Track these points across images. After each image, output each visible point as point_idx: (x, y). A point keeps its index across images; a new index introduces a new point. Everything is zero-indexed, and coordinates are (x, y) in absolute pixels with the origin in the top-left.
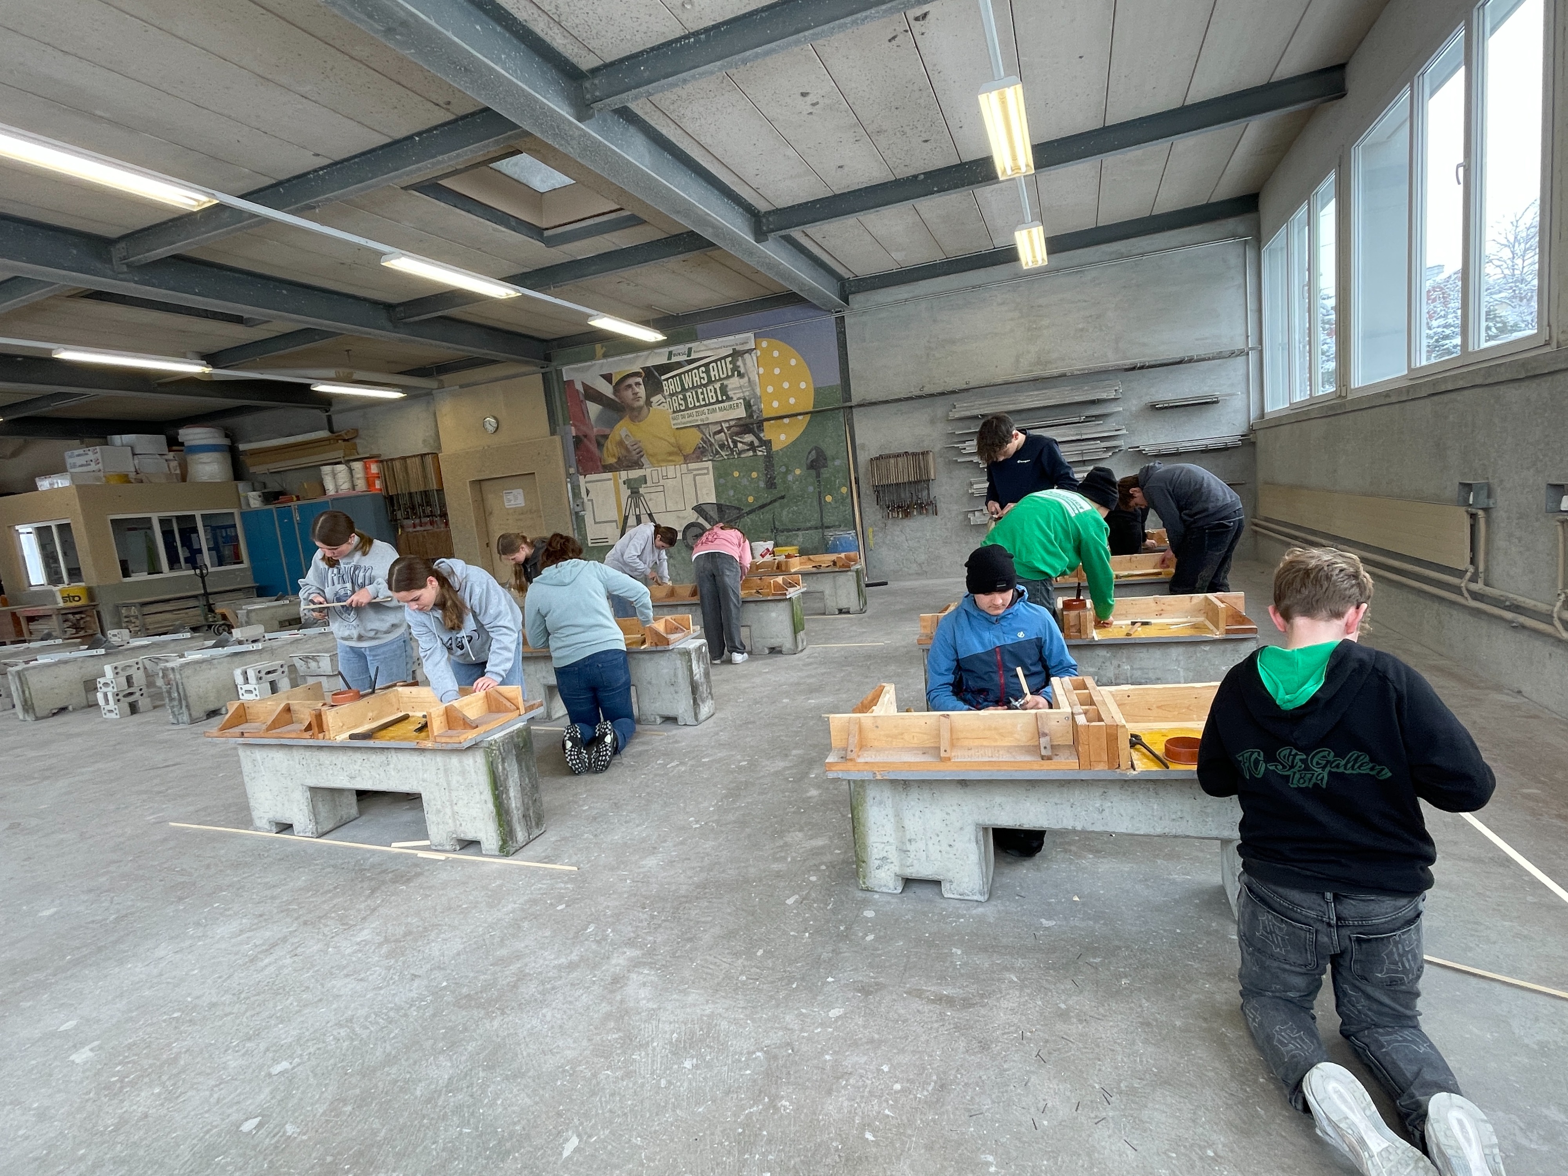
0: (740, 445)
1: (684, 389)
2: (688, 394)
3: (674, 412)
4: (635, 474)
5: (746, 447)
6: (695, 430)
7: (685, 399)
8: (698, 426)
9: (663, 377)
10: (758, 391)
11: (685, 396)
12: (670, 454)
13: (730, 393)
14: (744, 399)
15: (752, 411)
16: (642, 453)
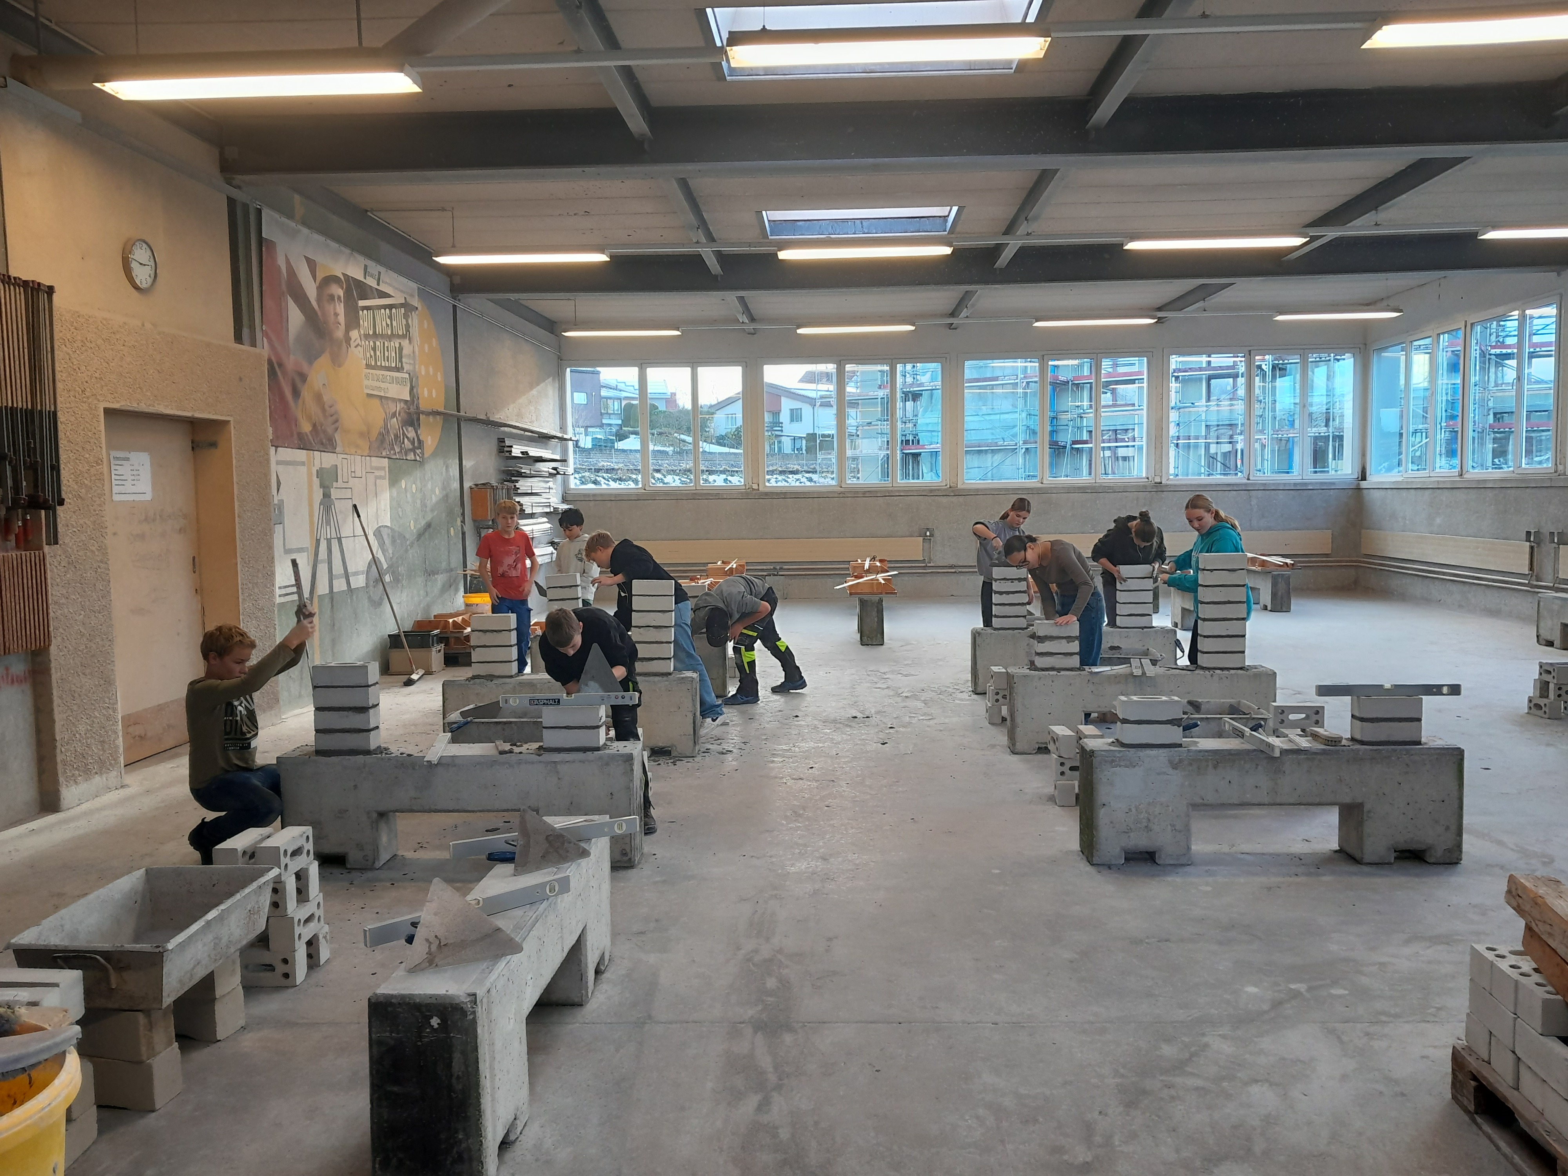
0: (406, 440)
1: (375, 332)
2: (378, 343)
3: (368, 366)
4: (327, 460)
5: (411, 447)
6: (377, 402)
7: (374, 349)
8: (381, 397)
9: (362, 303)
10: (417, 367)
11: (375, 343)
12: (362, 435)
13: (404, 360)
14: (409, 374)
15: (414, 396)
16: (337, 424)
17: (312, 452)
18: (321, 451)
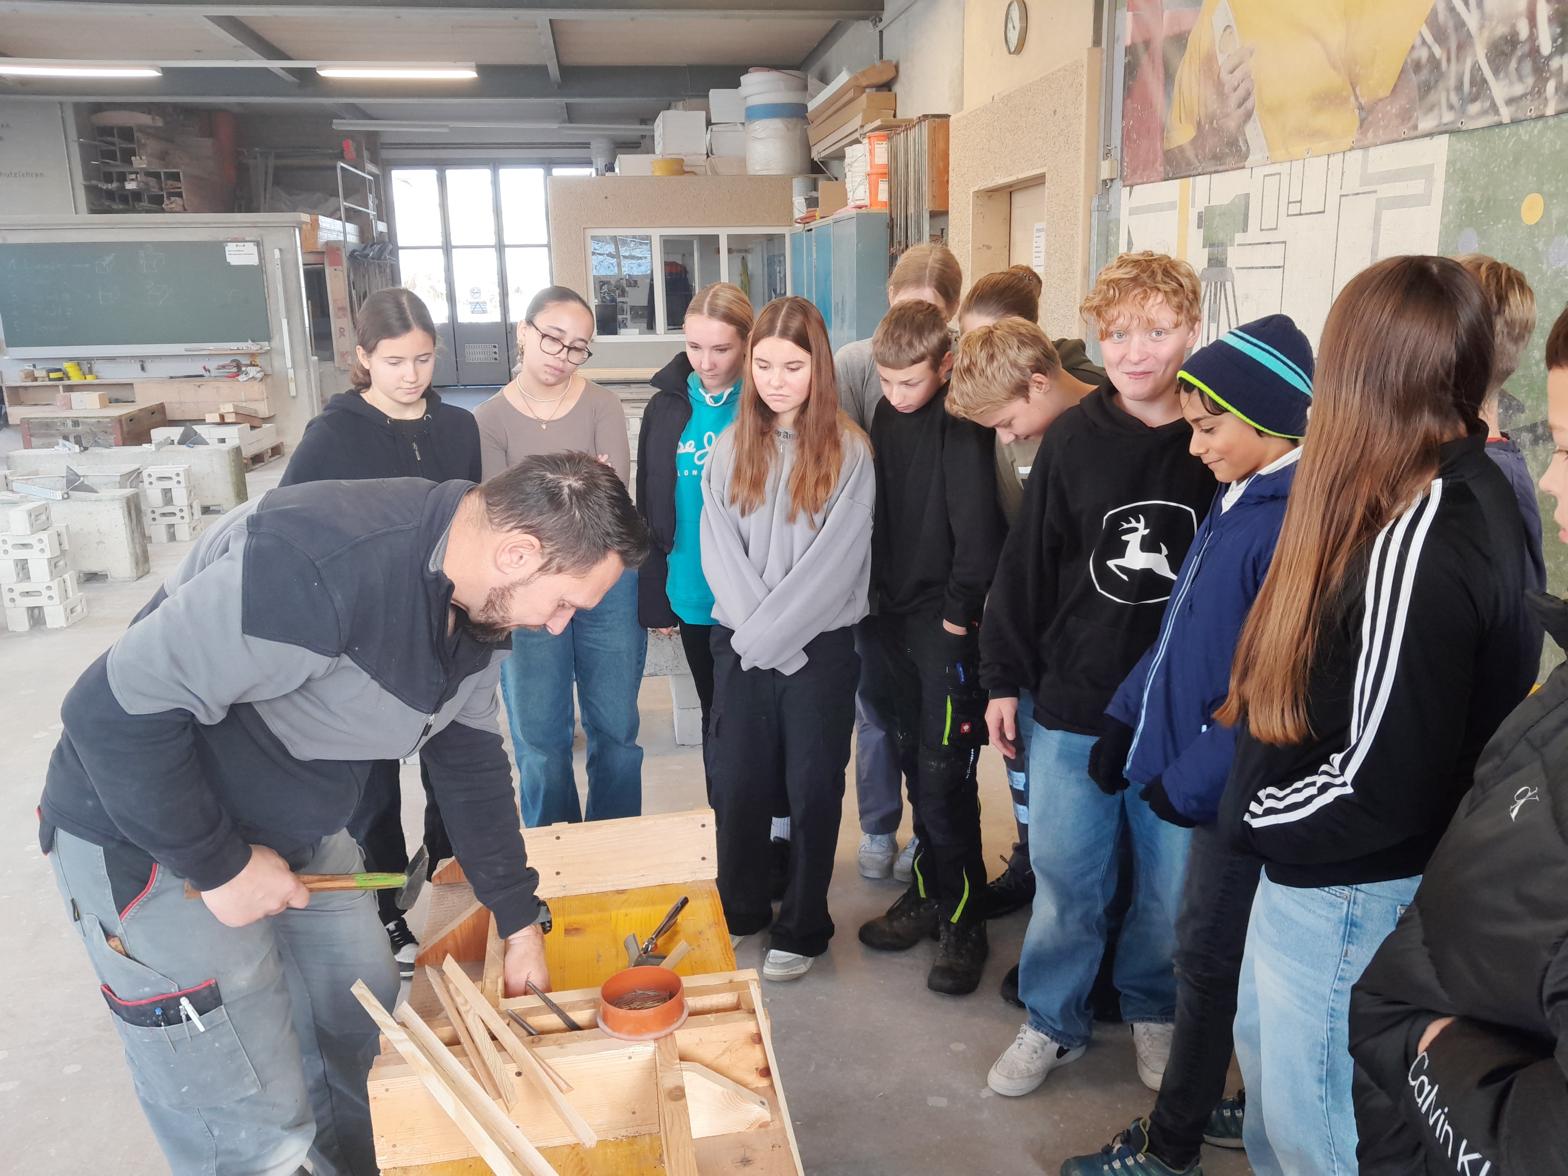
16: (1249, 104)
17: (1191, 179)
18: (1210, 173)
